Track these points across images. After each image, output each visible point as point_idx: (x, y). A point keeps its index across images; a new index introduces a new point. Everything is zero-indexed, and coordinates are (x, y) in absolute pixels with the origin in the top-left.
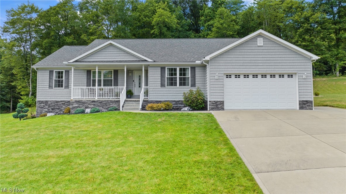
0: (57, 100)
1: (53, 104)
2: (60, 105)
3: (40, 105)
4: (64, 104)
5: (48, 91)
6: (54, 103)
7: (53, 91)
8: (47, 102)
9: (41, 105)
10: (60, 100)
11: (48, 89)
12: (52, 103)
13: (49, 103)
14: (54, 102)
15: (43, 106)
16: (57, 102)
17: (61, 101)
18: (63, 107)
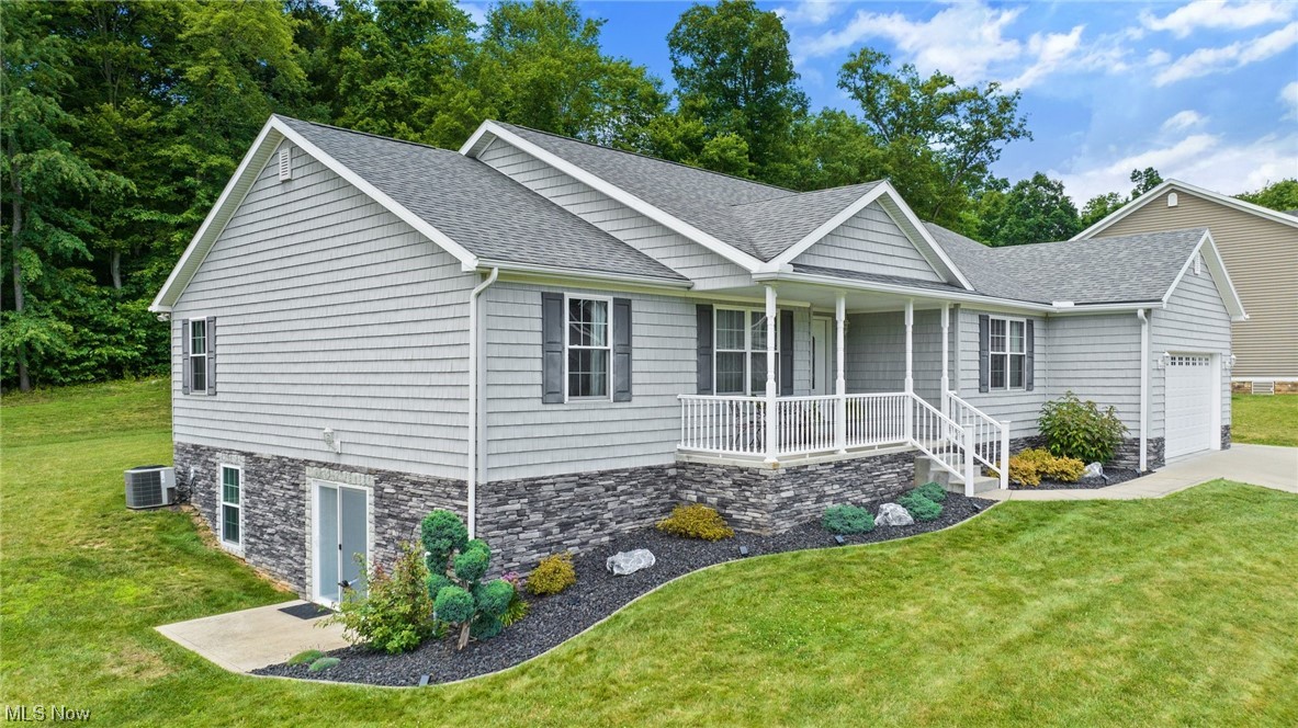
0: (583, 469)
1: (566, 496)
2: (598, 496)
3: (499, 509)
4: (615, 489)
5: (540, 418)
6: (571, 490)
7: (563, 417)
8: (533, 485)
9: (507, 507)
10: (594, 468)
11: (538, 404)
12: (558, 491)
13: (547, 491)
14: (571, 485)
15: (514, 517)
16: (583, 480)
17: (602, 474)
18: (610, 506)
